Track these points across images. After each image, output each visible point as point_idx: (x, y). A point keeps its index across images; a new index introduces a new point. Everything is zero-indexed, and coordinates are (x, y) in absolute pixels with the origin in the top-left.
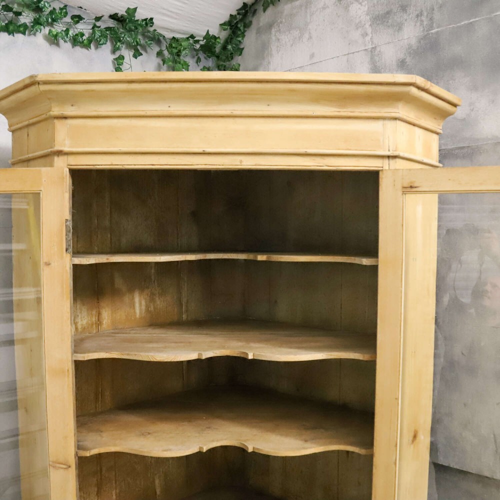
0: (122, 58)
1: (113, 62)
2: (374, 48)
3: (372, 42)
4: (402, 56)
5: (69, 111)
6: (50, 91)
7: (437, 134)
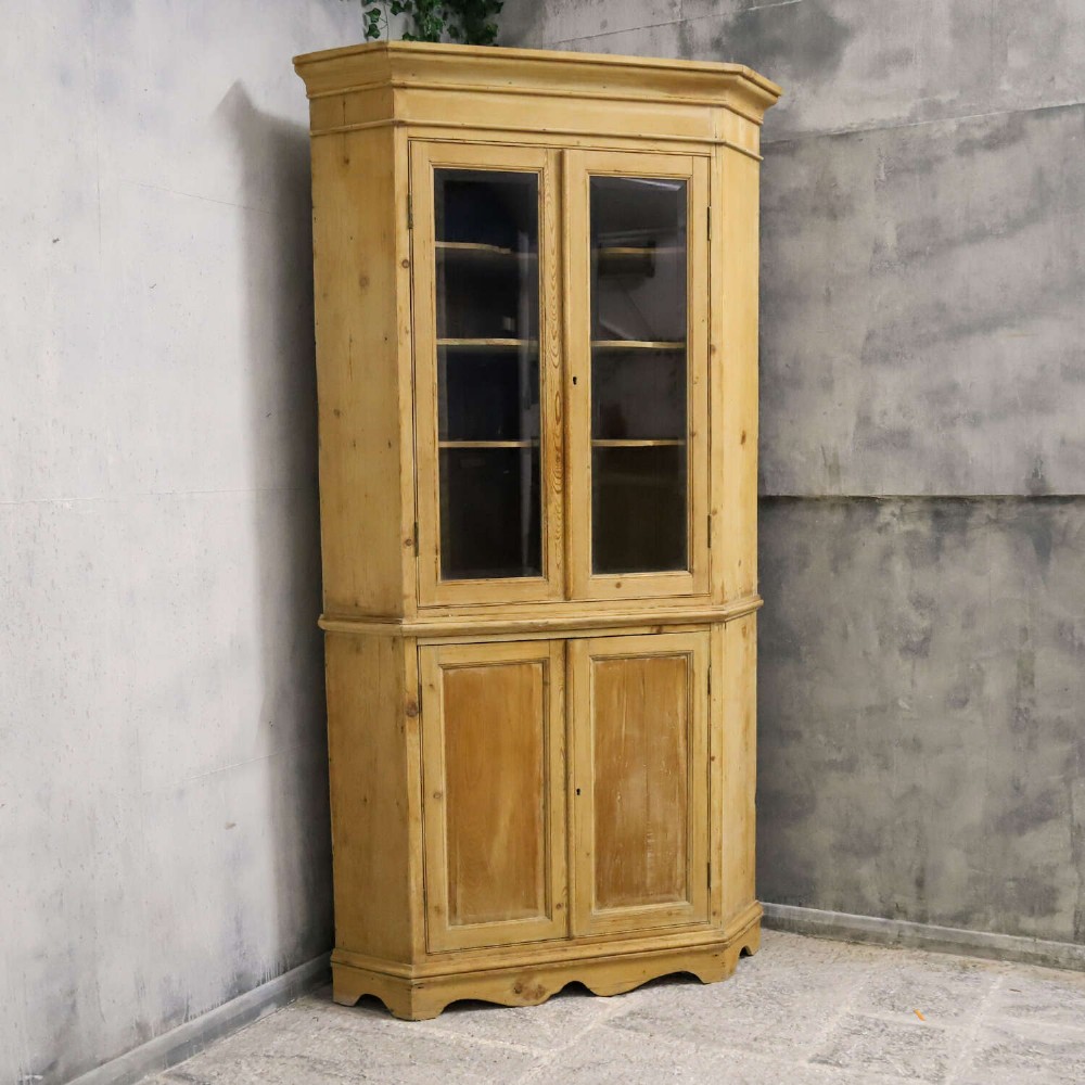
0: (377, 12)
1: (364, 17)
2: (683, 23)
3: (682, 15)
4: (716, 35)
5: (411, 81)
6: (399, 59)
7: (758, 124)
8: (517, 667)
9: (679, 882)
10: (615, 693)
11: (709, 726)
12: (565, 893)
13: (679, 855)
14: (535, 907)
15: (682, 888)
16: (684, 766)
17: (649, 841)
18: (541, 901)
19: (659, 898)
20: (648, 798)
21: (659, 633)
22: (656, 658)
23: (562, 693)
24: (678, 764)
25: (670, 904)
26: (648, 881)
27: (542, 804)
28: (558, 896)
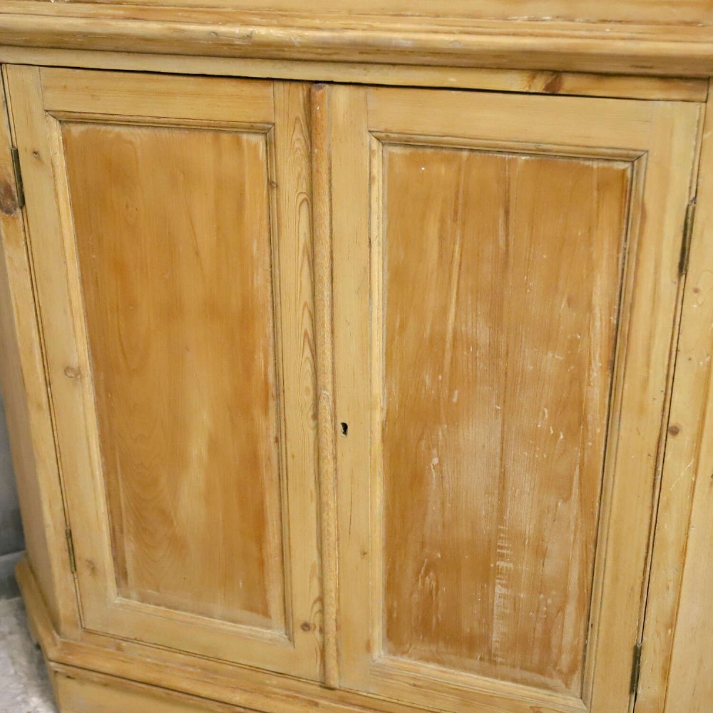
8: (209, 136)
9: (565, 660)
10: (432, 230)
11: (674, 352)
12: (317, 607)
13: (571, 608)
14: (266, 613)
15: (572, 671)
16: (600, 431)
17: (501, 564)
18: (275, 607)
19: (518, 673)
20: (503, 477)
21: (551, 91)
22: (543, 156)
23: (305, 210)
24: (583, 420)
25: (541, 693)
26: (495, 637)
27: (273, 433)
28: (304, 609)
